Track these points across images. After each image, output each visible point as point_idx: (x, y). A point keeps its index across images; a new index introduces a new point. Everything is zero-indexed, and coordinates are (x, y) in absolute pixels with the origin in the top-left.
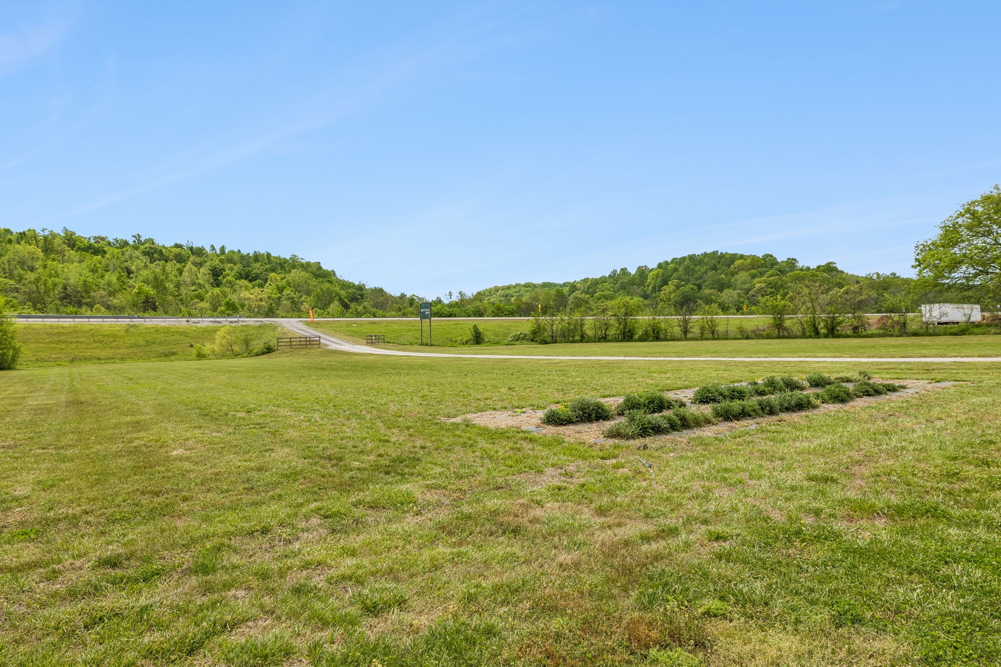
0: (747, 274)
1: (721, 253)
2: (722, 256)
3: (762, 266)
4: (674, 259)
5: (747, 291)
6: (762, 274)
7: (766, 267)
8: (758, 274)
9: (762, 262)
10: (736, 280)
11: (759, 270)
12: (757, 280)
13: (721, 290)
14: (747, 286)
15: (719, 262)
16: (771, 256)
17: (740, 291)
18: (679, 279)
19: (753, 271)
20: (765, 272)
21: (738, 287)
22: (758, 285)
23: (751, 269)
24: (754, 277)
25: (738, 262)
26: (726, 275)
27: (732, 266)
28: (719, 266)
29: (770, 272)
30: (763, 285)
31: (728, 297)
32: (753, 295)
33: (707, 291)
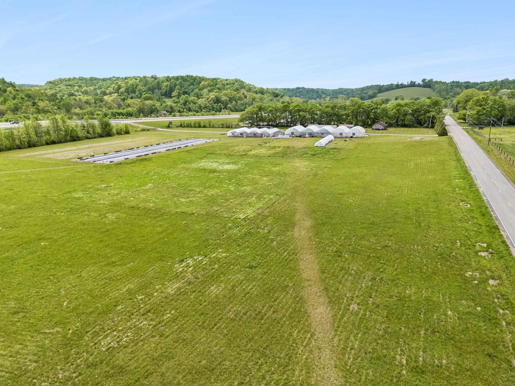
0: (207, 90)
6: (212, 90)
7: (214, 86)
10: (203, 93)
12: (211, 93)
13: (199, 98)
14: (207, 96)
15: (194, 81)
17: (206, 99)
20: (214, 89)
21: (204, 96)
22: (212, 96)
23: (208, 87)
24: (209, 91)
25: (203, 83)
26: (199, 89)
27: (200, 85)
28: (195, 84)
29: (215, 91)
30: (214, 96)
31: (202, 102)
32: (210, 101)
33: (193, 98)
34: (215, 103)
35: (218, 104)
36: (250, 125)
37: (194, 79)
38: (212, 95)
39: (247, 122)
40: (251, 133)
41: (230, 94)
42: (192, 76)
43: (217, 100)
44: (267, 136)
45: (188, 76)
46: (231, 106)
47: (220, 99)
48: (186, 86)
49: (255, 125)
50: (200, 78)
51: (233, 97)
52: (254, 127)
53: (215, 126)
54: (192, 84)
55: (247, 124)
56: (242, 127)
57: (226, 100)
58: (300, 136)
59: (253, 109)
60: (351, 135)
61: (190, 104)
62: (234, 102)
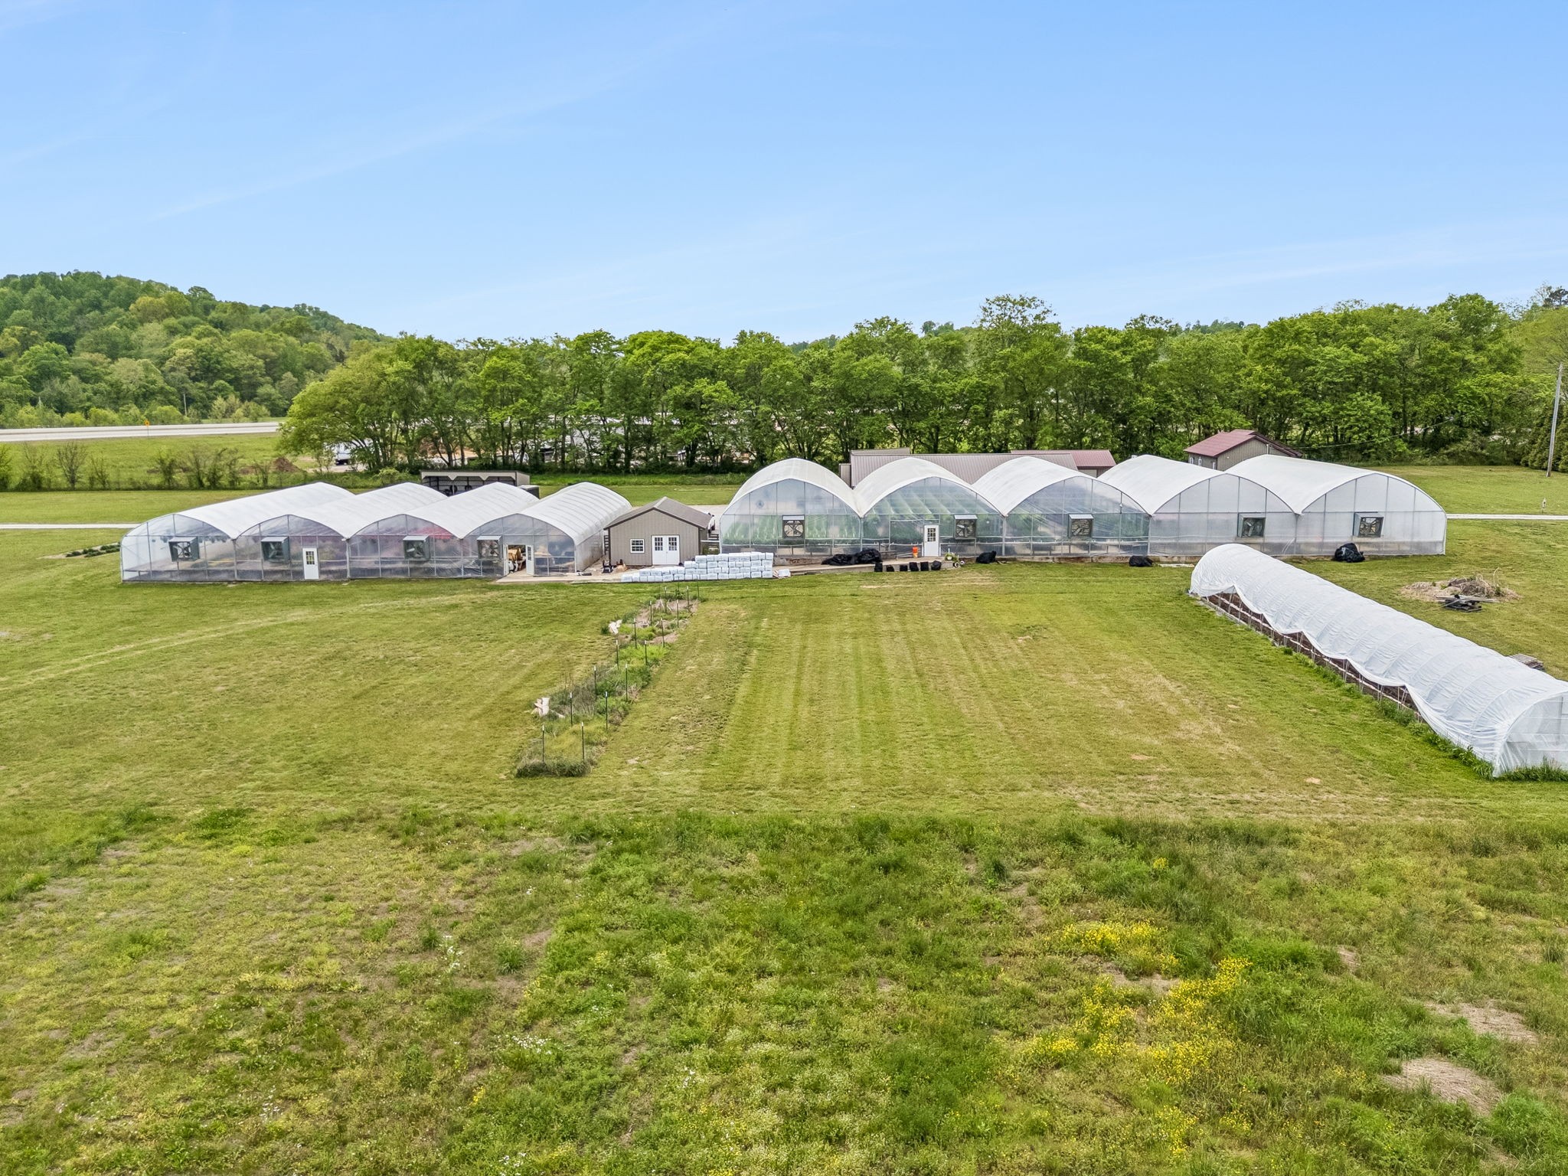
0: (160, 327)
1: (108, 277)
2: (110, 283)
3: (187, 312)
4: (9, 277)
5: (162, 361)
6: (188, 328)
7: (195, 314)
8: (181, 327)
9: (188, 303)
10: (143, 337)
11: (183, 319)
12: (178, 340)
13: (114, 357)
14: (159, 351)
15: (106, 295)
16: (205, 291)
17: (148, 361)
18: (25, 325)
19: (172, 321)
20: (194, 324)
21: (146, 351)
22: (180, 352)
23: (167, 315)
24: (173, 332)
25: (144, 300)
26: (122, 325)
27: (132, 307)
28: (106, 303)
29: (200, 328)
30: (189, 351)
31: (126, 371)
32: (173, 369)
33: (86, 356)
34: (195, 379)
35: (211, 383)
36: (361, 467)
37: (106, 285)
38: (183, 348)
39: (342, 451)
40: (370, 541)
41: (269, 344)
42: (95, 276)
43: (207, 369)
44: (541, 567)
45: (77, 276)
46: (273, 391)
47: (218, 362)
48: (63, 315)
49: (401, 468)
50: (133, 282)
51: (285, 356)
52: (391, 481)
53: (112, 476)
54: (96, 306)
55: (341, 462)
56: (307, 480)
57: (252, 367)
58: (869, 558)
59: (377, 365)
60: (1342, 534)
61: (65, 378)
62: (289, 374)
